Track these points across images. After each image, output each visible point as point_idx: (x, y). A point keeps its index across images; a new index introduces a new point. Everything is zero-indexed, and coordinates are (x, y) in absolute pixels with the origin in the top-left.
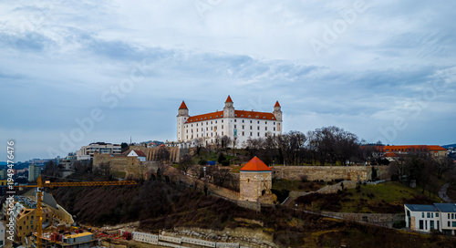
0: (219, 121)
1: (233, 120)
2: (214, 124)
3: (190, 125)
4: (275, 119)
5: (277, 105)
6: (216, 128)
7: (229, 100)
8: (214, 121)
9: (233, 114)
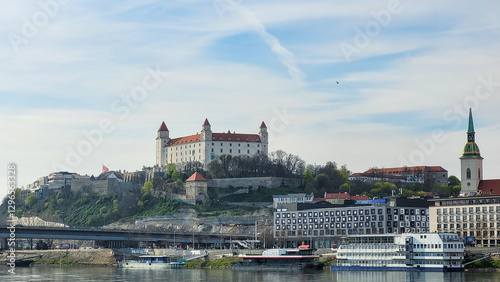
0: (197, 144)
1: (210, 143)
2: (192, 148)
3: (169, 148)
4: (260, 141)
5: (263, 126)
6: (194, 152)
7: (207, 123)
8: (192, 145)
9: (210, 137)
